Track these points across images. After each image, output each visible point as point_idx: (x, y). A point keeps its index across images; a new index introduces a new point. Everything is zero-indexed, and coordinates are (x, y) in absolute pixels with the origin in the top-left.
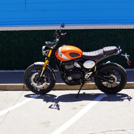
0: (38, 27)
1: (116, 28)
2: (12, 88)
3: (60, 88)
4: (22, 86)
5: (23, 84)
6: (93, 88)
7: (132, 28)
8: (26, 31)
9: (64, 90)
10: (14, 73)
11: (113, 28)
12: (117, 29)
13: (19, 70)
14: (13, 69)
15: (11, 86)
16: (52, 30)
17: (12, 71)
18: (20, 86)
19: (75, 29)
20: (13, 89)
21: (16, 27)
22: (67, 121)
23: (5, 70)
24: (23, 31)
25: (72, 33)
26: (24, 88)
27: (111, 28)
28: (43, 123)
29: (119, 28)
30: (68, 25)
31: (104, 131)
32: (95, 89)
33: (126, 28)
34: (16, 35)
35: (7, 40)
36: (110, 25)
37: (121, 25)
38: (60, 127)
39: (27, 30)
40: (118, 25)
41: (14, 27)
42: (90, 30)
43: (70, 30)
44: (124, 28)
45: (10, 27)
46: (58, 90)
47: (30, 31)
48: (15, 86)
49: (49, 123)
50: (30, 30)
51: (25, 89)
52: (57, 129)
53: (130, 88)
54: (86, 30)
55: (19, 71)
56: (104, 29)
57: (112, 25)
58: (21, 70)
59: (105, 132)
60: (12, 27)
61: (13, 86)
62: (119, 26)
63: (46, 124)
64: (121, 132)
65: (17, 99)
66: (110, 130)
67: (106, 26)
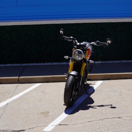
0: (29, 22)
3: (54, 80)
4: (17, 79)
5: (18, 77)
7: (120, 22)
9: (58, 82)
11: (102, 22)
12: (106, 23)
13: (12, 64)
14: (6, 63)
15: (6, 79)
16: (43, 24)
17: (5, 65)
18: (15, 79)
19: (65, 23)
20: (9, 82)
21: (8, 23)
24: (15, 25)
26: (19, 81)
27: (100, 22)
28: (42, 113)
29: (108, 22)
30: (59, 20)
33: (114, 22)
34: (9, 30)
36: (99, 19)
37: (109, 19)
38: (59, 116)
39: (19, 25)
40: (106, 19)
42: (80, 24)
43: (61, 24)
44: (112, 22)
45: (2, 22)
46: (51, 82)
48: (10, 79)
49: (48, 113)
50: (22, 25)
52: (56, 118)
53: (120, 79)
54: (76, 24)
56: (94, 23)
57: (101, 19)
59: (102, 120)
60: (4, 23)
61: (8, 79)
62: (108, 19)
63: (46, 114)
64: (117, 119)
65: (13, 92)
66: (106, 118)
67: (95, 20)
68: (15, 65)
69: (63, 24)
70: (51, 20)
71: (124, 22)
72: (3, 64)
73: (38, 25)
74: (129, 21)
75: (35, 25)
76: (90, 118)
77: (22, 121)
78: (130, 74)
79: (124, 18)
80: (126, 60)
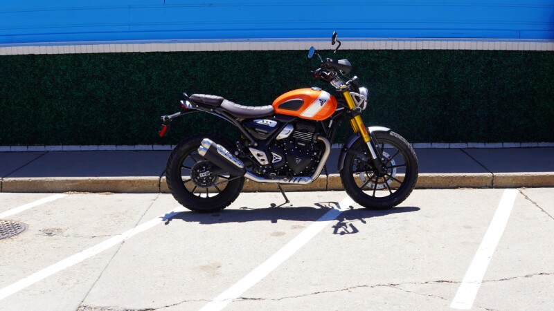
0: (193, 44)
1: (376, 48)
2: (132, 186)
4: (154, 181)
5: (157, 178)
6: (322, 188)
7: (415, 49)
8: (164, 53)
9: (255, 192)
10: (137, 151)
11: (370, 48)
12: (380, 50)
13: (148, 144)
14: (135, 144)
15: (130, 181)
16: (226, 51)
17: (131, 148)
18: (150, 181)
19: (279, 49)
20: (135, 188)
21: (141, 45)
22: (262, 262)
23: (116, 145)
24: (158, 52)
25: (274, 59)
26: (159, 186)
27: (366, 49)
28: (204, 268)
29: (384, 48)
30: (264, 41)
31: (349, 286)
32: (326, 190)
33: (400, 48)
34: (142, 62)
35: (121, 75)
36: (362, 40)
37: (388, 42)
38: (243, 277)
39: (168, 51)
40: (380, 40)
41: (138, 45)
43: (269, 51)
44: (395, 48)
45: (127, 43)
47: (174, 52)
48: (139, 181)
49: (219, 267)
50: (174, 50)
51: (162, 189)
52: (236, 282)
55: (149, 147)
56: (349, 51)
57: (368, 40)
58: (153, 144)
59: (349, 290)
60: (131, 45)
61: (134, 181)
62: (384, 42)
63: (212, 269)
64: (388, 289)
65: (142, 213)
66: (361, 284)
67: (353, 42)
68: (157, 147)
69: (275, 51)
70: (245, 41)
71: (424, 48)
72: (128, 145)
73: (213, 53)
74: (437, 48)
75: (207, 52)
76: (320, 285)
77: (152, 287)
78: (432, 178)
79: (423, 40)
80: (427, 142)
